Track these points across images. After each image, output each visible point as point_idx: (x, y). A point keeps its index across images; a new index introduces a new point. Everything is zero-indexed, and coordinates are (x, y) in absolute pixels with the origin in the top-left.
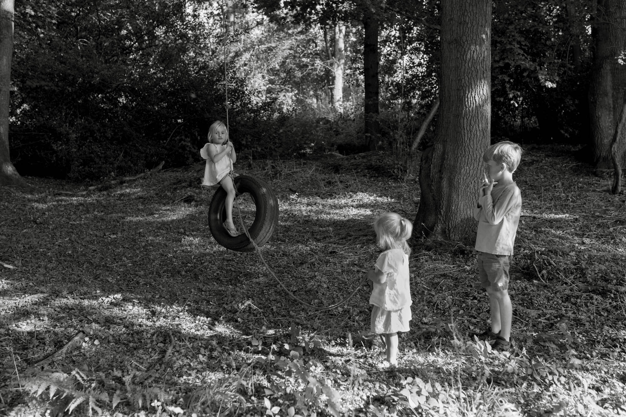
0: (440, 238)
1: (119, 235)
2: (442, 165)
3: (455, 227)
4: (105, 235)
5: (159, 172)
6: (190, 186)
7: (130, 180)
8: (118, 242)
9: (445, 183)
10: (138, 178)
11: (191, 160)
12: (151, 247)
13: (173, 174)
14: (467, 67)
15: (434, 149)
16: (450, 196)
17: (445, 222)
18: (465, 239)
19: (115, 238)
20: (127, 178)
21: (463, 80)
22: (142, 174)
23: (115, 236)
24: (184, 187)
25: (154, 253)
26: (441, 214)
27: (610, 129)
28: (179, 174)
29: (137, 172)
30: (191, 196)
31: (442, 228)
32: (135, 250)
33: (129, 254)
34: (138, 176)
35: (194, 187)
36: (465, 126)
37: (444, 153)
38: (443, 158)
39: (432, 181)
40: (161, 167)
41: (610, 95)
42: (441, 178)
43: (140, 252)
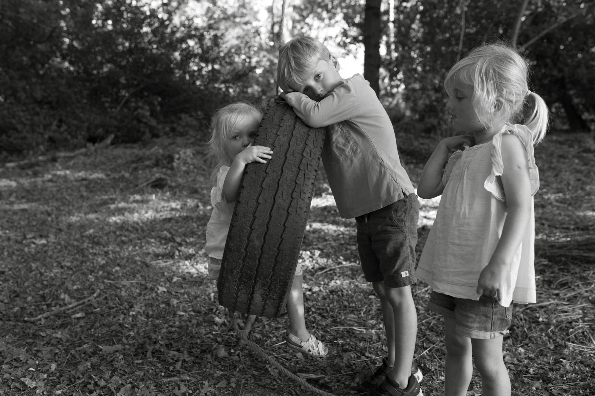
1: (52, 238)
4: (25, 238)
5: (107, 147)
6: (157, 165)
7: (65, 157)
8: (50, 253)
10: (78, 154)
11: (148, 135)
12: (118, 268)
13: (128, 151)
19: (44, 245)
20: (62, 154)
22: (83, 150)
23: (44, 241)
24: (148, 166)
25: (125, 282)
28: (136, 151)
29: (76, 147)
30: (161, 179)
32: (84, 274)
33: (74, 283)
34: (77, 152)
35: (163, 168)
40: (109, 141)
43: (97, 279)
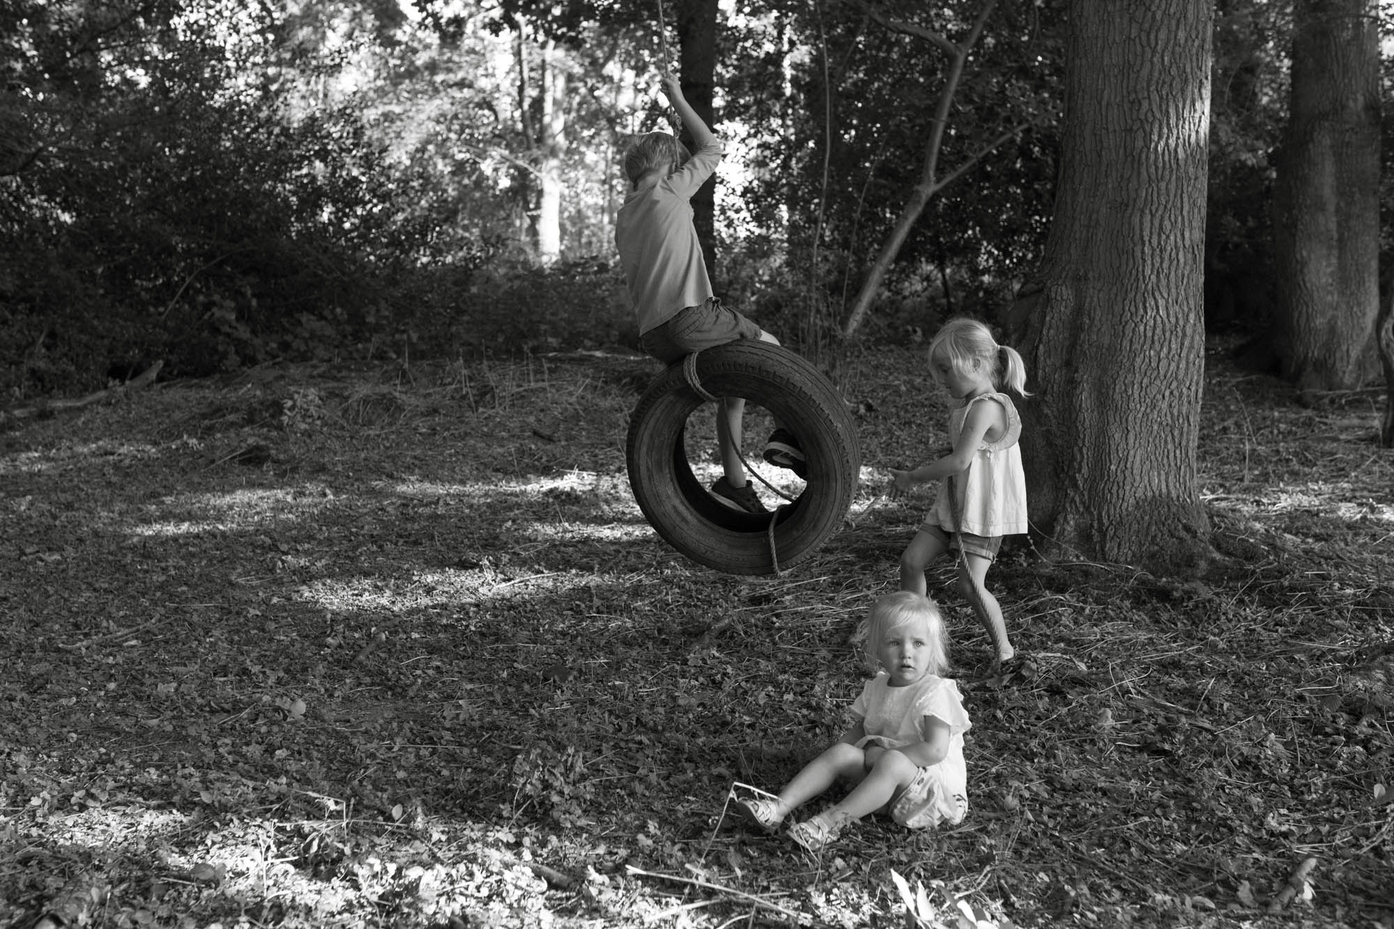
0: (1075, 557)
1: (70, 551)
2: (1072, 346)
3: (1121, 523)
4: (23, 554)
5: (150, 386)
6: (250, 421)
7: (67, 410)
8: (71, 573)
9: (1085, 397)
10: (91, 403)
11: (233, 359)
12: (185, 588)
13: (193, 395)
14: (1158, 66)
15: (1048, 299)
16: (1102, 433)
17: (1087, 509)
18: (1152, 556)
19: (58, 563)
20: (59, 404)
21: (1145, 104)
22: (102, 394)
23: (57, 557)
24: (232, 424)
25: (197, 605)
26: (1075, 486)
27: (1329, 292)
28: (209, 393)
29: (85, 389)
30: (258, 448)
31: (1077, 525)
32: (133, 597)
33: (119, 609)
34: (90, 398)
35: (262, 426)
36: (1146, 233)
37: (1078, 311)
38: (1076, 328)
39: (1045, 393)
40: (153, 374)
41: (1331, 208)
42: (1072, 383)
43: (154, 603)
